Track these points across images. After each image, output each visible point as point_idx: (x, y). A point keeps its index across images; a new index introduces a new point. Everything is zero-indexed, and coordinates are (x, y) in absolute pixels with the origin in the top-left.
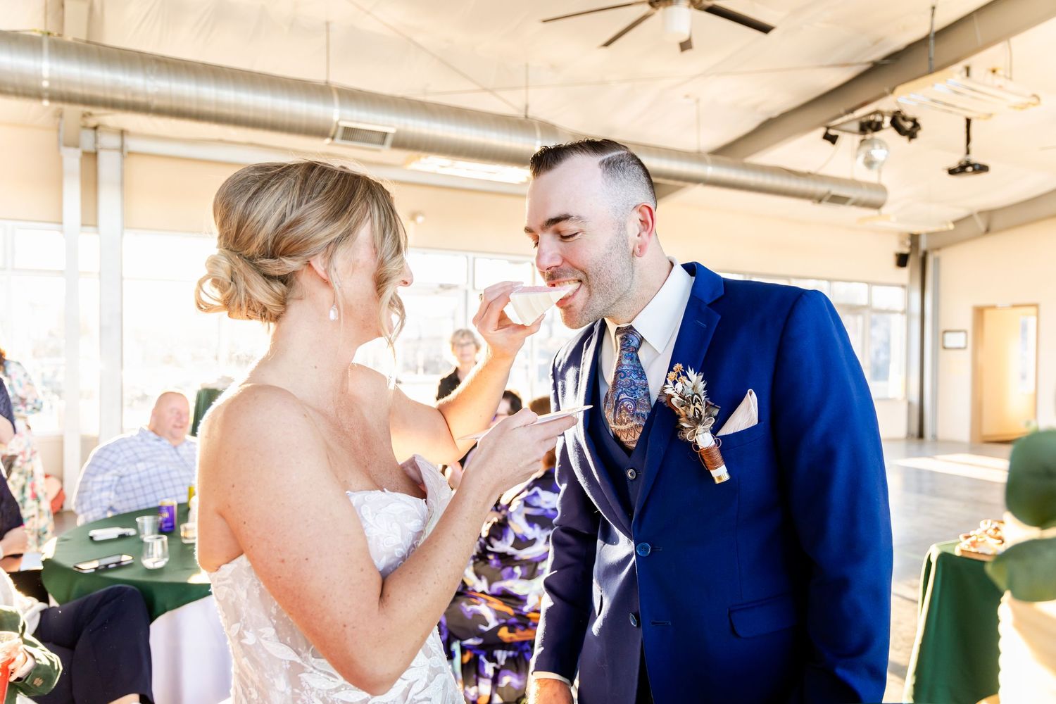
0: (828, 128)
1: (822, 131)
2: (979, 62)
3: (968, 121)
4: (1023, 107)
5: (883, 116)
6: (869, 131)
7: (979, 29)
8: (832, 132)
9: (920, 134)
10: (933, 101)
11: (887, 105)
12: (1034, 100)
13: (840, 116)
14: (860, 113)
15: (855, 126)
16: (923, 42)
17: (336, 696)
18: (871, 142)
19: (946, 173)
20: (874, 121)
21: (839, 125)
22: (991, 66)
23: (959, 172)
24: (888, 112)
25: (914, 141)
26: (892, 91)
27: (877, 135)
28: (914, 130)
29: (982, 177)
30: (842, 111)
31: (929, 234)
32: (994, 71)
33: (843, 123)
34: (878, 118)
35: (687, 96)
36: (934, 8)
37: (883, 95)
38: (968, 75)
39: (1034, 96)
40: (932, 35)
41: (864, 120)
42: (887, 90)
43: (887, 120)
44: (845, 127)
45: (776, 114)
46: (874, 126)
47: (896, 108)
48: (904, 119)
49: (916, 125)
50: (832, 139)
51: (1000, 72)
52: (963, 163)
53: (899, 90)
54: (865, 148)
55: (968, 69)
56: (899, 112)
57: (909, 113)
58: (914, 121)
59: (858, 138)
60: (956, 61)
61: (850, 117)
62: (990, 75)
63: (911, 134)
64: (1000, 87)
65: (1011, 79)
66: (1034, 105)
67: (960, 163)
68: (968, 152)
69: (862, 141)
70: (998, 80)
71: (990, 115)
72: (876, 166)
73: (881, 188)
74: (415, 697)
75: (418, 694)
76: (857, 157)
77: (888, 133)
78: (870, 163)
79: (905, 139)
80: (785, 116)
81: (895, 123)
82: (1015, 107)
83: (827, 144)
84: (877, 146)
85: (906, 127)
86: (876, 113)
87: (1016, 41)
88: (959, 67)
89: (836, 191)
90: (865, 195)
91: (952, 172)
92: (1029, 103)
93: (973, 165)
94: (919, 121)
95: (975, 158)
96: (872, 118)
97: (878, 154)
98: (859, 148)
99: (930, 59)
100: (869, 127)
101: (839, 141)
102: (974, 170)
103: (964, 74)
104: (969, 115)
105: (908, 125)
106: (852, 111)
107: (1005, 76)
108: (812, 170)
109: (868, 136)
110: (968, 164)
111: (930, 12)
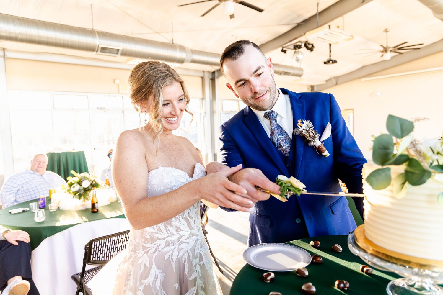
0: (283, 47)
1: (281, 48)
2: (333, 23)
3: (330, 45)
4: (348, 40)
5: (302, 43)
6: (297, 48)
7: (333, 12)
8: (284, 49)
9: (314, 49)
10: (318, 37)
11: (303, 39)
12: (351, 37)
13: (287, 43)
14: (294, 42)
15: (292, 47)
16: (314, 16)
17: (154, 235)
18: (298, 53)
19: (323, 63)
20: (299, 45)
21: (286, 46)
22: (337, 25)
23: (328, 63)
24: (303, 42)
25: (312, 52)
26: (305, 34)
27: (300, 50)
28: (312, 48)
29: (335, 64)
30: (287, 41)
31: (317, 85)
32: (338, 27)
33: (288, 46)
34: (300, 44)
35: (232, 36)
36: (318, 4)
37: (301, 36)
38: (330, 28)
39: (352, 36)
40: (318, 14)
41: (295, 44)
42: (303, 34)
43: (303, 45)
44: (289, 47)
45: (264, 42)
46: (299, 47)
47: (306, 40)
48: (309, 44)
49: (313, 46)
50: (284, 51)
51: (340, 27)
52: (329, 60)
53: (307, 34)
54: (296, 55)
55: (330, 26)
56: (307, 42)
57: (310, 42)
58: (312, 45)
59: (293, 51)
60: (325, 23)
61: (290, 43)
62: (337, 28)
63: (311, 50)
64: (341, 33)
65: (344, 30)
66: (352, 39)
67: (328, 60)
68: (330, 56)
69: (295, 52)
70: (340, 30)
71: (337, 43)
72: (300, 61)
73: (301, 69)
74: (183, 241)
75: (184, 240)
76: (293, 58)
77: (303, 49)
78: (297, 60)
79: (309, 51)
80: (267, 43)
81: (306, 46)
82: (346, 40)
83: (283, 53)
84: (300, 54)
85: (310, 47)
86: (299, 42)
87: (345, 16)
88: (327, 25)
89: (286, 70)
90: (296, 72)
91: (325, 63)
92: (350, 39)
93: (332, 61)
94: (314, 45)
95: (333, 58)
96: (298, 44)
97: (300, 56)
98: (294, 55)
99: (317, 22)
100: (297, 47)
101: (287, 52)
102: (332, 62)
103: (329, 28)
104: (330, 43)
105: (310, 46)
106: (291, 41)
107: (342, 29)
108: (278, 63)
109: (297, 51)
110: (330, 60)
111: (317, 5)
